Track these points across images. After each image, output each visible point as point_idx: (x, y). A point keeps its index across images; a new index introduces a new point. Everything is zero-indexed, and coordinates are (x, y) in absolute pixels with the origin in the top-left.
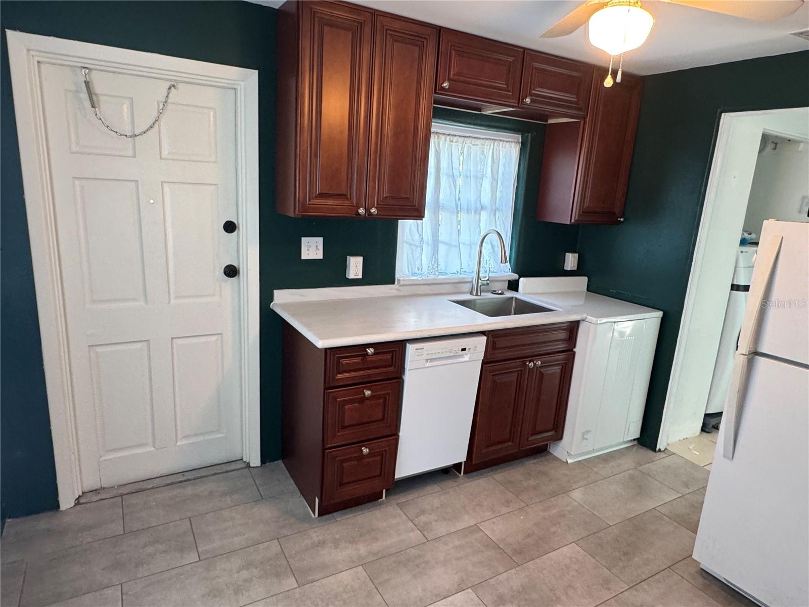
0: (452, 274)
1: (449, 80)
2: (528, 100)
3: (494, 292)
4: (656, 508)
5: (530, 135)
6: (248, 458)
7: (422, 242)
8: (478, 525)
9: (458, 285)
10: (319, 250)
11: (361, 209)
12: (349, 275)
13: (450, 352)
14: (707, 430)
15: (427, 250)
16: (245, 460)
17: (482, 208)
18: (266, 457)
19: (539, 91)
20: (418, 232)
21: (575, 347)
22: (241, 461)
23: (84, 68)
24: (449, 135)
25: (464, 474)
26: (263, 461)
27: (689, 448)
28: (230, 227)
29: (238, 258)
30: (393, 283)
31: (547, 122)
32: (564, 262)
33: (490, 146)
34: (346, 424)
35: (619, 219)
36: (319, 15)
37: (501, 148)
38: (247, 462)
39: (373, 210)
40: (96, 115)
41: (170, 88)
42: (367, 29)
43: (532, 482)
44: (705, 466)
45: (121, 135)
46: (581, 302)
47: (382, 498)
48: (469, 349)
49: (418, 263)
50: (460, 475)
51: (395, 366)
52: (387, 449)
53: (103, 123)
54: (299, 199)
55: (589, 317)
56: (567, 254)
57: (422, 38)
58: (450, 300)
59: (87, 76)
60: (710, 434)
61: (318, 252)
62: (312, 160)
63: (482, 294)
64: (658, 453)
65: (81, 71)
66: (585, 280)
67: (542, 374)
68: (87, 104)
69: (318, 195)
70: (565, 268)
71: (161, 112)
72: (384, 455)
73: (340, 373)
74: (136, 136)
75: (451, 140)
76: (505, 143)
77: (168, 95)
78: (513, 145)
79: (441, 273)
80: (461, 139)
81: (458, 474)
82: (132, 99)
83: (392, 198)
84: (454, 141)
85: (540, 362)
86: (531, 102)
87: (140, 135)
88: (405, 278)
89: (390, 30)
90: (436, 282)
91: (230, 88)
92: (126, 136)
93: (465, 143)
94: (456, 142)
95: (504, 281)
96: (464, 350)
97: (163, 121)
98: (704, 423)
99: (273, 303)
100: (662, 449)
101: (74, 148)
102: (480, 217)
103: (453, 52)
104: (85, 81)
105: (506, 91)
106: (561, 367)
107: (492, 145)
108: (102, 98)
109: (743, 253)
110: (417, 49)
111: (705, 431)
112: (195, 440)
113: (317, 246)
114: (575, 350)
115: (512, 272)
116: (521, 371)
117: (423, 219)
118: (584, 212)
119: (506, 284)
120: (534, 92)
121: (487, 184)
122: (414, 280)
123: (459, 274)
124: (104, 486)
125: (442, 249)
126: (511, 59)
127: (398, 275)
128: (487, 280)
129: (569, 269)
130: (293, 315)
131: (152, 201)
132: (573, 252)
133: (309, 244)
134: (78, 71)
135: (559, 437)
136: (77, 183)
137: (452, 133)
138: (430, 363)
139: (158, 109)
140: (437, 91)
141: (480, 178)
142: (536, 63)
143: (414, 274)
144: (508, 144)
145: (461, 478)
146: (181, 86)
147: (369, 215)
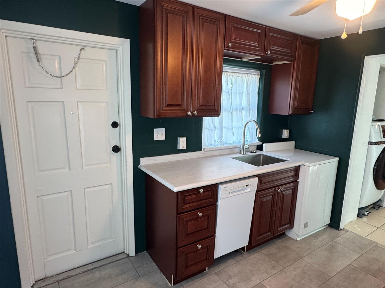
0: (229, 143)
1: (231, 42)
2: (269, 52)
3: (251, 152)
4: (351, 264)
5: (264, 71)
6: (128, 251)
7: (215, 128)
8: (262, 283)
9: (233, 149)
10: (163, 135)
11: (189, 112)
12: (179, 148)
13: (241, 187)
14: (360, 216)
15: (217, 132)
16: (126, 253)
17: (243, 109)
18: (138, 250)
19: (273, 48)
20: (212, 122)
21: (298, 179)
22: (124, 253)
23: (33, 39)
24: (226, 72)
25: (246, 251)
26: (136, 253)
27: (355, 227)
28: (115, 125)
29: (120, 141)
30: (201, 150)
31: (273, 64)
32: (282, 135)
33: (245, 77)
34: (189, 232)
35: (311, 111)
36: (165, 8)
37: (251, 78)
38: (128, 253)
39: (195, 113)
40: (40, 65)
41: (81, 50)
42: (190, 15)
43: (283, 254)
44: (366, 236)
45: (54, 76)
46: (292, 154)
47: (206, 270)
48: (250, 185)
49: (213, 139)
50: (244, 252)
51: (213, 198)
52: (210, 244)
53: (44, 70)
54: (156, 108)
55: (305, 163)
56: (284, 130)
57: (217, 20)
58: (231, 158)
59: (34, 44)
60: (362, 218)
61: (163, 136)
62: (163, 87)
63: (246, 153)
64: (341, 231)
65: (31, 41)
66: (293, 143)
67: (283, 195)
68: (35, 60)
69: (166, 105)
70: (283, 137)
71: (76, 63)
72: (208, 247)
73: (185, 205)
74: (63, 77)
75: (227, 74)
76: (252, 75)
77: (80, 54)
78: (256, 76)
79: (225, 143)
80: (232, 74)
81: (243, 251)
82: (60, 56)
83: (204, 105)
84: (228, 75)
85: (283, 189)
86: (270, 53)
87: (65, 76)
88: (207, 147)
89: (202, 16)
90: (222, 148)
91: (113, 49)
92: (57, 77)
93: (234, 76)
94: (229, 75)
95: (255, 146)
96: (247, 186)
97: (77, 69)
98: (358, 213)
99: (140, 165)
100: (342, 229)
101: (27, 85)
102: (242, 114)
103: (232, 28)
104: (33, 47)
105: (258, 48)
106: (292, 190)
107: (246, 76)
108: (43, 56)
109: (373, 126)
110: (215, 26)
111: (359, 217)
112: (98, 244)
113: (162, 133)
114: (298, 180)
115: (258, 141)
116: (274, 194)
117: (220, 116)
118: (296, 109)
119: (256, 147)
120: (271, 48)
121: (244, 97)
122: (211, 148)
123: (233, 143)
124: (47, 276)
125: (225, 131)
126: (260, 31)
127: (203, 146)
128: (248, 146)
129: (285, 138)
130: (154, 172)
131: (72, 113)
132: (286, 129)
133: (158, 132)
134: (29, 41)
135: (292, 227)
136: (29, 104)
137: (227, 71)
138: (232, 194)
139: (75, 62)
140: (225, 48)
141: (241, 94)
142: (272, 33)
143: (211, 145)
144: (254, 75)
145: (245, 254)
146: (86, 49)
147: (193, 115)
